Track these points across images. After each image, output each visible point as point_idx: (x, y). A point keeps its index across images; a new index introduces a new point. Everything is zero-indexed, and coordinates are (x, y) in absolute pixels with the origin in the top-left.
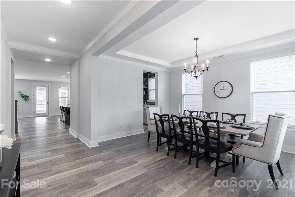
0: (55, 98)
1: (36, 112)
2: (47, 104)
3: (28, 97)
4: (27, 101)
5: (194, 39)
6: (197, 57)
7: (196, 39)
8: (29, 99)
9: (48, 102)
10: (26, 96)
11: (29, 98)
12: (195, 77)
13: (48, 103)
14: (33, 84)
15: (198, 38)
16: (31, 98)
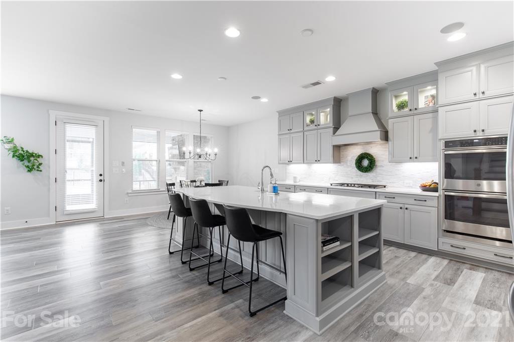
0: (123, 163)
1: (64, 207)
2: (101, 181)
3: (39, 156)
4: (34, 172)
8: (40, 164)
9: (101, 175)
10: (32, 155)
11: (40, 160)
13: (102, 178)
14: (54, 114)
16: (49, 161)
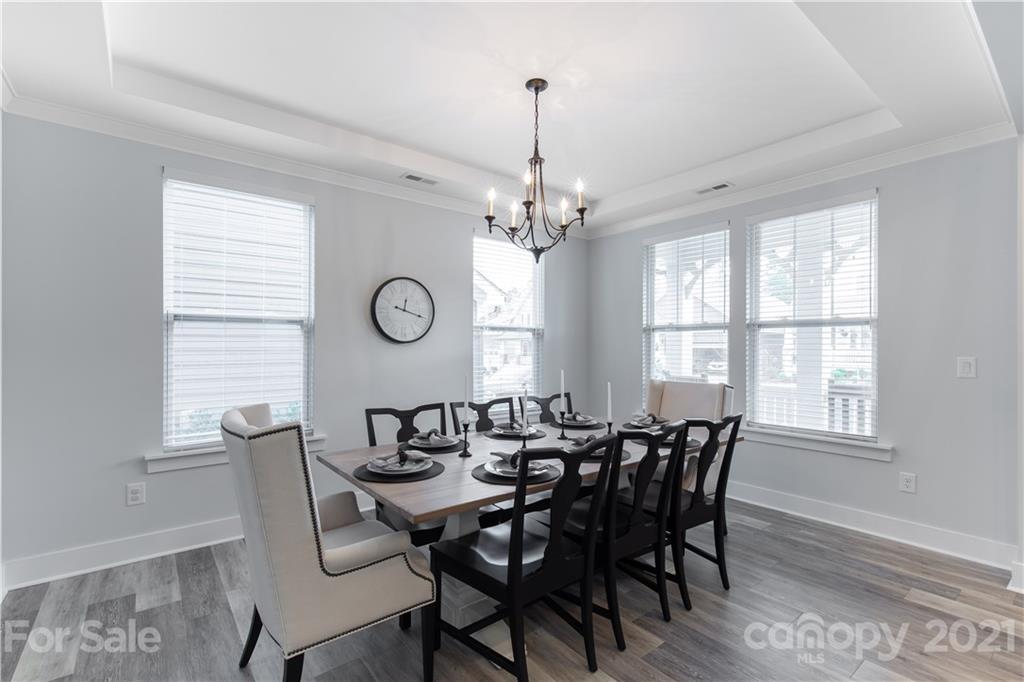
5: (529, 84)
6: (538, 167)
7: (537, 85)
12: (531, 250)
15: (544, 82)
